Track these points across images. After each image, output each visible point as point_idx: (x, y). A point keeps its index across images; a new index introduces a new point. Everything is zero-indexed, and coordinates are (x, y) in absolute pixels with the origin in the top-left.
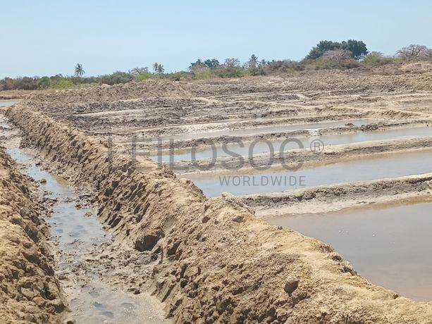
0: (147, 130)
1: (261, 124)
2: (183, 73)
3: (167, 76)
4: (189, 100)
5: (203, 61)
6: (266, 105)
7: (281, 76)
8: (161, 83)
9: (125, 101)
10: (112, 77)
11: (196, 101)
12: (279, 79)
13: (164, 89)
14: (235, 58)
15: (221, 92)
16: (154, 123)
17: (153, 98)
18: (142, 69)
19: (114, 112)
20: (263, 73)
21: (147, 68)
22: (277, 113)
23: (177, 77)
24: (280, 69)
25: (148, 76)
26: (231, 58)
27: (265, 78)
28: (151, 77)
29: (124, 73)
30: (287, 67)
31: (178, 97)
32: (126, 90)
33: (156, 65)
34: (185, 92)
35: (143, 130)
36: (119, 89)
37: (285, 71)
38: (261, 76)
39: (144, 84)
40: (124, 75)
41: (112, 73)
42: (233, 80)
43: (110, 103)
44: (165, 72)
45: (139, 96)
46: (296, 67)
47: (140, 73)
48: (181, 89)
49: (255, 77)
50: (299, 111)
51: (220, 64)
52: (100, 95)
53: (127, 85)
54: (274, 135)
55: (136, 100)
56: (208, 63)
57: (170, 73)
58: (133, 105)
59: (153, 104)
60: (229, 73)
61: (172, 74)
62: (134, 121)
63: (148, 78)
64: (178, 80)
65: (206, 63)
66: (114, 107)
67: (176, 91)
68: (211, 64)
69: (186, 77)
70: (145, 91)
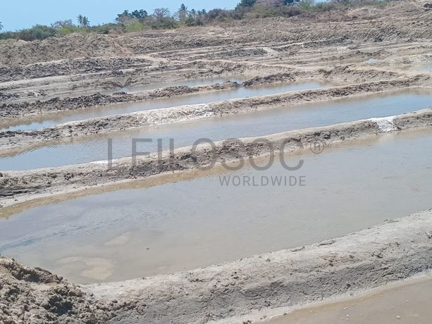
0: (77, 123)
1: (262, 103)
2: (111, 25)
3: (94, 29)
4: (128, 60)
5: (130, 12)
6: (239, 66)
7: (221, 26)
8: (90, 37)
9: (44, 64)
10: (31, 32)
11: (138, 60)
12: (221, 29)
13: (95, 45)
14: (165, 8)
15: (162, 47)
16: (86, 102)
17: (81, 59)
18: (66, 22)
19: (28, 81)
20: (199, 23)
21: (70, 21)
22: (267, 78)
23: (105, 30)
24: (217, 18)
25: (72, 29)
26: (160, 8)
27: (203, 29)
28: (76, 31)
29: (46, 26)
30: (225, 16)
31: (114, 56)
32: (44, 49)
33: (80, 17)
34: (123, 49)
35: (70, 123)
36: (35, 48)
37: (223, 20)
38: (198, 27)
39: (68, 40)
40: (45, 28)
41: (31, 27)
42: (168, 31)
43: (24, 67)
44: (91, 25)
45: (62, 56)
46: (233, 15)
47: (63, 26)
48: (117, 45)
49: (192, 28)
50: (297, 74)
51: (148, 15)
52: (9, 57)
53: (44, 42)
54: (318, 134)
55: (58, 62)
56: (136, 14)
57: (97, 25)
58: (54, 71)
59: (81, 66)
60: (163, 24)
61: (99, 26)
62: (55, 100)
63: (72, 31)
64: (107, 33)
65: (133, 13)
66: (28, 72)
67: (111, 48)
68: (140, 15)
69: (115, 29)
70: (70, 50)
